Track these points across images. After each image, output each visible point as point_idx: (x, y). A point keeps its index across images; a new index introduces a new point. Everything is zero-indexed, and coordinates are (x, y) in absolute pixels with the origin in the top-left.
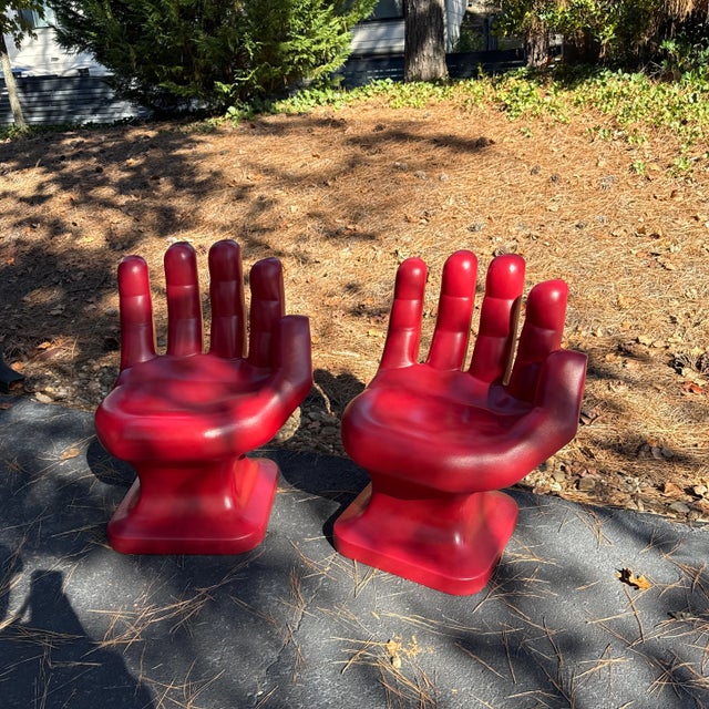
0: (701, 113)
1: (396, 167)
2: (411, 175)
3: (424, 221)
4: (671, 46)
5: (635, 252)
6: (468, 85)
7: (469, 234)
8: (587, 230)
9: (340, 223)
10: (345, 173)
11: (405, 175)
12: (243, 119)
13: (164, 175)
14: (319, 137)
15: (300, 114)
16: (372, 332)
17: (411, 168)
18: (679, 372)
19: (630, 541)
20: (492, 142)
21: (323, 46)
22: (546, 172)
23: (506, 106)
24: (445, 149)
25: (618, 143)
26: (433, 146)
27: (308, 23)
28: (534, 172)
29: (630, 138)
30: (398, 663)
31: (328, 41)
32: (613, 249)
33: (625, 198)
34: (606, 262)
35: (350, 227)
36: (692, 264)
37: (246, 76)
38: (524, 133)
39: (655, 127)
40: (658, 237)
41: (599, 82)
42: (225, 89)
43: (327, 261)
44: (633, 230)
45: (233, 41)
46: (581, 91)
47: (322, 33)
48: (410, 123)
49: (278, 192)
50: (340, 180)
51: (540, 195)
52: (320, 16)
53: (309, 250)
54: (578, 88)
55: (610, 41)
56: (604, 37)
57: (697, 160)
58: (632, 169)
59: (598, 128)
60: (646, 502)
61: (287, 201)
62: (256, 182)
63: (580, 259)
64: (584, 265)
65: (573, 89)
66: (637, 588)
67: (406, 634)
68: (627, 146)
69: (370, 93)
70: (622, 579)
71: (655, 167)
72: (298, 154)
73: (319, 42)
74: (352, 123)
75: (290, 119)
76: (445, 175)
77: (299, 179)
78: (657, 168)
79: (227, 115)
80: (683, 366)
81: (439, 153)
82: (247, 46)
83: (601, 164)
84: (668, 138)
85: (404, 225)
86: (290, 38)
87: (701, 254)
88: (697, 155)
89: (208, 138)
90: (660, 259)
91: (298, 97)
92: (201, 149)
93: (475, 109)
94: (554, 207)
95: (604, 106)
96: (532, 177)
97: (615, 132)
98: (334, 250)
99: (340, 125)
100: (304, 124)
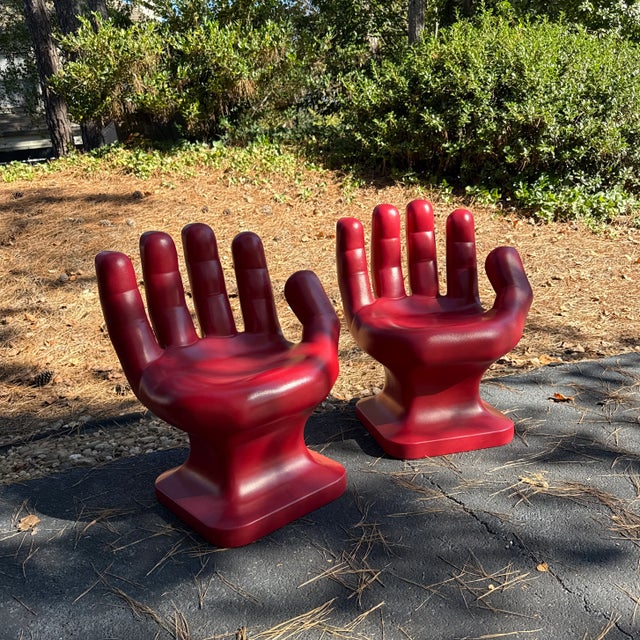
0: (287, 162)
2: (95, 225)
4: (226, 123)
9: (57, 272)
10: (20, 233)
11: (88, 226)
17: (89, 220)
20: (148, 194)
23: (130, 169)
24: (108, 204)
25: (247, 185)
30: (546, 484)
38: (167, 187)
43: (73, 305)
46: (183, 155)
48: (45, 190)
55: (196, 116)
56: (190, 113)
57: (312, 190)
58: (275, 199)
66: (569, 400)
67: (520, 472)
70: (556, 401)
76: (131, 220)
96: (206, 214)
97: (240, 179)
98: (71, 295)
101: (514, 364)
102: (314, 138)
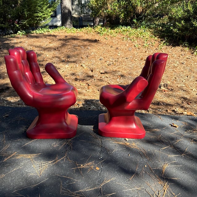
0: (147, 34)
1: (75, 46)
2: (79, 48)
3: (87, 58)
4: (135, 21)
7: (100, 61)
8: (129, 59)
9: (63, 59)
10: (60, 47)
12: (23, 35)
14: (49, 39)
15: (40, 34)
16: (82, 84)
17: (79, 46)
18: (160, 88)
20: (98, 40)
21: (46, 15)
22: (115, 47)
23: (99, 33)
24: (87, 42)
25: (129, 41)
26: (83, 41)
27: (42, 9)
28: (112, 47)
29: (132, 40)
32: (136, 63)
33: (135, 52)
34: (136, 66)
35: (67, 60)
37: (24, 22)
38: (106, 39)
39: (137, 37)
41: (120, 28)
42: (18, 26)
43: (62, 68)
44: (139, 59)
45: (20, 12)
47: (46, 12)
48: (74, 36)
49: (41, 51)
50: (59, 49)
51: (115, 52)
52: (45, 7)
53: (56, 65)
54: (116, 29)
55: (123, 18)
56: (121, 17)
57: (149, 44)
58: (135, 46)
59: (124, 38)
61: (45, 54)
62: (34, 49)
63: (129, 65)
64: (131, 67)
65: (115, 29)
66: (176, 127)
67: (130, 141)
68: (132, 42)
70: (171, 126)
71: (140, 46)
72: (45, 43)
73: (44, 15)
74: (57, 36)
75: (38, 35)
76: (89, 48)
77: (47, 48)
78: (141, 46)
79: (18, 33)
80: (161, 86)
81: (86, 43)
82: (25, 13)
83: (127, 45)
84: (141, 40)
85: (81, 59)
86: (37, 13)
88: (148, 43)
89: (14, 39)
91: (37, 30)
93: (90, 33)
94: (119, 55)
95: (123, 33)
96: (111, 48)
97: (128, 38)
98: (63, 65)
99: (54, 36)
100: (43, 36)
101: (177, 112)
102: (161, 28)
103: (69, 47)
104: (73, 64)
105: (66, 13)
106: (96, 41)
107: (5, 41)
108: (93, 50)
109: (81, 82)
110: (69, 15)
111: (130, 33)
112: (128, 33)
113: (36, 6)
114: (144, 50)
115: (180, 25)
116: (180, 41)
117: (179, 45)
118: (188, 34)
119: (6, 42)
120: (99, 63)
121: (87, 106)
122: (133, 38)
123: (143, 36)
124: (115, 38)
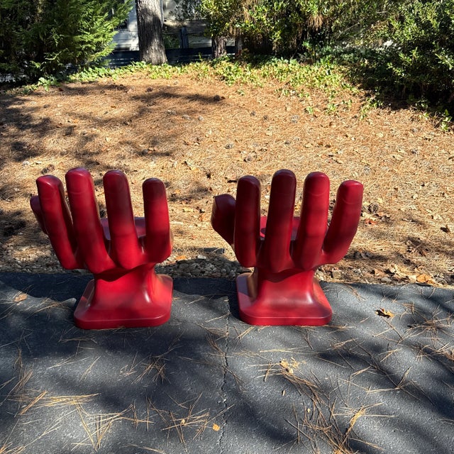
0: (333, 80)
1: (169, 113)
2: (179, 118)
3: (197, 144)
4: (307, 45)
5: (320, 156)
6: (195, 66)
7: (227, 150)
8: (291, 145)
9: (144, 147)
10: (137, 117)
11: (176, 118)
12: (52, 86)
13: (6, 122)
14: (110, 96)
15: (90, 82)
16: (186, 209)
17: (178, 113)
18: (362, 215)
19: (374, 297)
20: (223, 98)
21: (101, 39)
22: (260, 114)
23: (224, 78)
24: (197, 102)
25: (294, 97)
26: (188, 101)
27: (92, 24)
28: (253, 114)
29: (300, 95)
30: (291, 371)
31: (104, 36)
32: (308, 154)
33: (307, 126)
34: (307, 161)
35: (151, 149)
36: (351, 160)
37: (52, 57)
38: (240, 93)
39: (311, 88)
40: (329, 146)
41: (273, 64)
42: (38, 65)
43: (142, 170)
44: (315, 144)
45: (43, 34)
46: (264, 69)
47: (101, 31)
48: (168, 88)
49: (94, 129)
50: (134, 122)
51: (260, 127)
52: (99, 20)
53: (127, 164)
54: (263, 67)
55: (278, 40)
56: (275, 38)
57: (338, 106)
58: (306, 111)
59: (281, 90)
60: (368, 279)
61: (102, 135)
62: (76, 124)
63: (293, 160)
64: (296, 164)
65: (260, 68)
66: (388, 316)
67: (288, 356)
68: (299, 99)
69: (133, 70)
70: (379, 314)
71: (317, 110)
72: (100, 106)
73: (98, 37)
74: (130, 87)
75: (85, 86)
76: (202, 117)
77: (106, 121)
78: (319, 111)
79: (39, 83)
80: (362, 211)
81: (194, 105)
82: (54, 37)
83: (289, 109)
84: (320, 94)
85: (185, 147)
86: (80, 34)
87: (354, 155)
88: (338, 103)
89: (30, 98)
90: (334, 158)
91: (84, 72)
92: (27, 105)
93: (205, 79)
94: (270, 133)
95: (280, 77)
96: (252, 117)
97: (291, 91)
98: (144, 163)
99: (122, 89)
100: (96, 88)
101: (395, 276)
102: (366, 62)
103: (157, 116)
104: (166, 158)
105: (149, 24)
106: (216, 100)
107: (10, 103)
108: (212, 122)
109: (184, 204)
110: (156, 28)
111: (296, 78)
112: (290, 77)
113: (78, 18)
114: (327, 119)
115: (409, 60)
116: (410, 96)
117: (406, 107)
118: (426, 81)
119: (14, 107)
120: (226, 156)
121: (197, 267)
122: (302, 90)
123: (326, 85)
124: (260, 90)
